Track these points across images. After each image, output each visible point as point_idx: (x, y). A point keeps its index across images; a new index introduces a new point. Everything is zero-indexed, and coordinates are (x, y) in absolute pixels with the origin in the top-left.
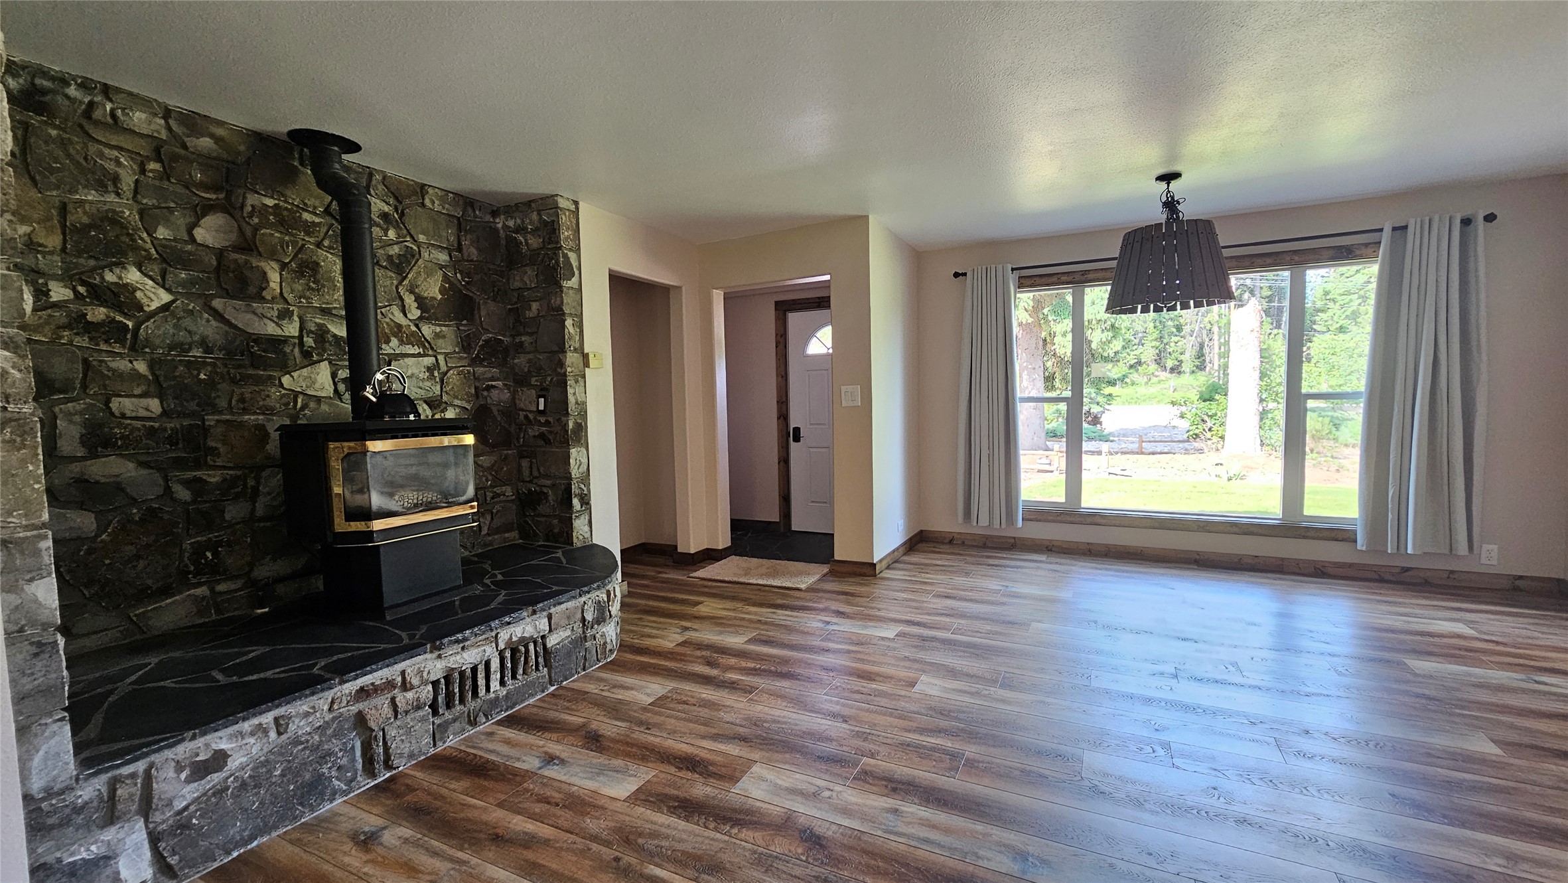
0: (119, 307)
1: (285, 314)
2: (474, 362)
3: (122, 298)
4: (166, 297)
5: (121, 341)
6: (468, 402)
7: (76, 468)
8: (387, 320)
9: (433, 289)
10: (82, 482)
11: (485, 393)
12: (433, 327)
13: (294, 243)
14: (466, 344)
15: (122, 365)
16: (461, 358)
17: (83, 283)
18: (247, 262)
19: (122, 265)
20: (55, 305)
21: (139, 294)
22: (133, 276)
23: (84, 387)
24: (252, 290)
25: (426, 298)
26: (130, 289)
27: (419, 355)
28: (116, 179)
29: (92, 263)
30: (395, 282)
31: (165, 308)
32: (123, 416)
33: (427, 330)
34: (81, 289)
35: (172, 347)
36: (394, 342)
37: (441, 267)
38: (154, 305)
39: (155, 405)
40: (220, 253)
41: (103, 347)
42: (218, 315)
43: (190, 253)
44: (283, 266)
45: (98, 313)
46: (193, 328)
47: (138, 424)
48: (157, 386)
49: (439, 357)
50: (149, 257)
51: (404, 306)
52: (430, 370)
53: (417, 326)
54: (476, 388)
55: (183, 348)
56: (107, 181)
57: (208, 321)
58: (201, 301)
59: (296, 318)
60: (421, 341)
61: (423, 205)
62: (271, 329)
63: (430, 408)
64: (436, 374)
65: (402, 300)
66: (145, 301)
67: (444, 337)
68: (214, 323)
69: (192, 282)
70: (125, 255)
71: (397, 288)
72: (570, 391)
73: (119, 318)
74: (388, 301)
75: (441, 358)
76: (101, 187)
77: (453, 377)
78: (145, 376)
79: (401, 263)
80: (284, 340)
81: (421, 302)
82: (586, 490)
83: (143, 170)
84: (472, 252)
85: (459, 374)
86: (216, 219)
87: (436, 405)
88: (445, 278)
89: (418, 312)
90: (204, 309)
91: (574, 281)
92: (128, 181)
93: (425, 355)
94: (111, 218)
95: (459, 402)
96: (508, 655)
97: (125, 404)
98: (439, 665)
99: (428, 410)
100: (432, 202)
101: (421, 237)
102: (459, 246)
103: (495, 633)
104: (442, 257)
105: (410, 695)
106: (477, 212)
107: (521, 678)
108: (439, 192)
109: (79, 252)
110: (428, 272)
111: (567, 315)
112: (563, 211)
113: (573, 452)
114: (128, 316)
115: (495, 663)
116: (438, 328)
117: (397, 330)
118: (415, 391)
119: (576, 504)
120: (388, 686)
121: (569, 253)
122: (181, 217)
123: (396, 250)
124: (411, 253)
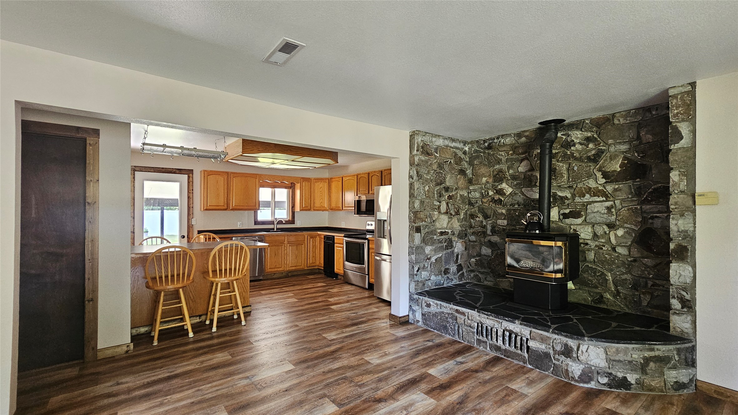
0: (501, 195)
2: (642, 203)
3: (500, 192)
4: (510, 190)
5: (501, 204)
6: (636, 226)
7: (490, 237)
8: (585, 186)
9: (616, 166)
10: (489, 241)
11: (650, 221)
12: (613, 186)
14: (638, 192)
15: (500, 211)
16: (632, 201)
17: (495, 190)
18: (532, 174)
19: (502, 183)
20: (490, 196)
21: (504, 190)
22: (504, 185)
23: (493, 217)
24: (533, 183)
25: (609, 172)
26: (502, 190)
27: (603, 201)
28: (501, 160)
29: (498, 184)
31: (510, 193)
32: (499, 225)
33: (610, 188)
35: (510, 205)
36: (588, 196)
37: (623, 152)
38: (508, 193)
39: (505, 222)
40: (525, 172)
41: (497, 206)
42: (523, 194)
43: (517, 175)
46: (516, 199)
47: (501, 227)
48: (507, 217)
49: (615, 201)
50: (508, 180)
51: (596, 178)
52: (609, 209)
53: (603, 186)
54: (644, 218)
55: (514, 204)
56: (499, 162)
57: (520, 196)
58: (520, 190)
60: (604, 194)
61: (614, 124)
62: (538, 196)
63: (609, 227)
64: (613, 210)
65: (595, 175)
66: (506, 192)
67: (620, 190)
68: (522, 196)
69: (517, 184)
70: (503, 180)
71: (593, 169)
72: (672, 222)
73: (501, 198)
74: (588, 177)
75: (618, 202)
77: (624, 212)
78: (504, 214)
79: (595, 158)
81: (605, 175)
82: (688, 297)
83: (508, 155)
84: (649, 138)
85: (628, 210)
86: (524, 163)
87: (612, 226)
88: (625, 158)
89: (604, 181)
90: (520, 193)
91: (684, 143)
92: (504, 159)
93: (607, 201)
94: (501, 171)
95: (629, 226)
96: (507, 334)
97: (500, 222)
98: (478, 318)
99: (606, 229)
100: (619, 120)
101: (610, 141)
102: (639, 138)
103: (501, 321)
104: (624, 147)
105: (469, 321)
106: (654, 113)
107: (513, 349)
108: (624, 113)
109: (495, 182)
110: (613, 158)
111: (672, 169)
112: (675, 97)
113: (674, 266)
114: (503, 197)
115: (500, 333)
116: (617, 186)
117: (589, 190)
118: (599, 219)
119: (675, 303)
120: (463, 314)
121: (678, 125)
122: (516, 165)
123: (593, 152)
124: (602, 152)
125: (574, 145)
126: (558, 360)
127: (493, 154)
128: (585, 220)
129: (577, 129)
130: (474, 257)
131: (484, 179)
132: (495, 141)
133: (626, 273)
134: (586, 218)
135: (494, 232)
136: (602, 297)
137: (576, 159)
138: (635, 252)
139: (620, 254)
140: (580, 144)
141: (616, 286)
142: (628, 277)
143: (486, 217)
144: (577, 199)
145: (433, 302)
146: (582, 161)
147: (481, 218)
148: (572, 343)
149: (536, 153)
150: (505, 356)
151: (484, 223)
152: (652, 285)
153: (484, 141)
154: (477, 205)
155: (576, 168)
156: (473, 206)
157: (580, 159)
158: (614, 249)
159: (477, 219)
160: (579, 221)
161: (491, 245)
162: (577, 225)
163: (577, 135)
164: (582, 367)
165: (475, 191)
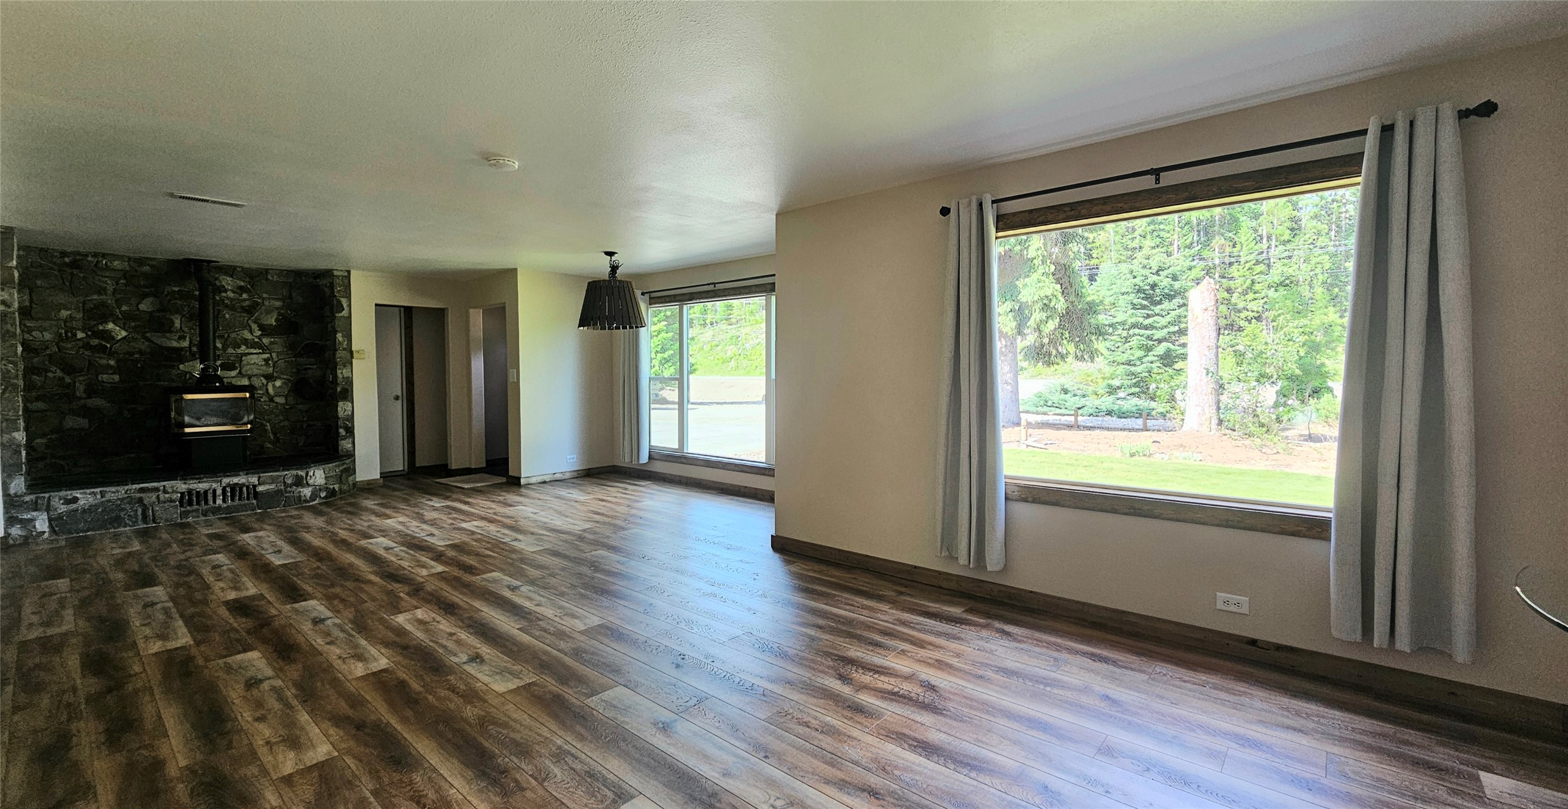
0: (103, 338)
1: (182, 338)
2: (297, 356)
3: (104, 335)
4: (124, 334)
5: (104, 353)
6: (291, 377)
7: (83, 402)
8: (240, 338)
9: (272, 320)
10: (84, 406)
11: (304, 372)
12: (269, 340)
13: (189, 306)
14: (292, 347)
15: (104, 362)
16: (287, 354)
17: (90, 330)
18: (164, 316)
19: (106, 323)
20: (79, 340)
21: (113, 334)
22: (111, 326)
23: (88, 370)
24: (167, 328)
25: (266, 325)
26: (109, 332)
27: (260, 353)
28: (105, 289)
29: (96, 323)
30: (246, 319)
31: (124, 338)
32: (103, 382)
33: (266, 341)
34: (89, 333)
35: (126, 354)
36: (243, 347)
37: (277, 308)
38: (119, 337)
39: (116, 378)
40: (151, 313)
41: (96, 355)
42: (148, 340)
43: (137, 315)
44: (183, 316)
45: (95, 342)
46: (136, 346)
48: (117, 370)
49: (272, 354)
50: (118, 318)
51: (251, 330)
52: (266, 361)
53: (259, 339)
54: (298, 369)
55: (131, 354)
56: (102, 291)
57: (143, 342)
58: (141, 335)
59: (187, 339)
60: (260, 346)
61: (267, 279)
62: (175, 344)
63: (266, 379)
65: (250, 327)
66: (116, 336)
67: (277, 344)
68: (146, 343)
69: (137, 327)
70: (108, 318)
71: (247, 321)
72: (339, 372)
73: (104, 343)
74: (241, 328)
75: (274, 355)
76: (99, 293)
77: (281, 363)
78: (113, 366)
79: (249, 309)
80: (182, 349)
81: (262, 327)
82: (350, 425)
83: (117, 284)
84: (300, 300)
85: (285, 362)
86: (150, 300)
87: (269, 378)
88: (279, 314)
89: (260, 333)
90: (142, 338)
91: (345, 313)
92: (110, 289)
93: (263, 353)
94: (103, 304)
95: (285, 377)
96: (228, 489)
97: (104, 377)
98: (184, 486)
99: (264, 381)
100: (273, 277)
101: (265, 295)
102: (290, 297)
103: (220, 479)
104: (278, 304)
105: (167, 496)
106: (303, 278)
107: (237, 502)
108: (277, 272)
109: (89, 319)
110: (268, 312)
111: (337, 331)
112: (338, 277)
113: (341, 404)
114: (108, 343)
115: (219, 492)
116: (272, 340)
117: (245, 342)
118: (256, 371)
119: (342, 432)
120: (156, 489)
121: (341, 299)
122: (134, 301)
123: (247, 303)
124: (257, 304)
125: (226, 291)
126: (290, 492)
127: (84, 278)
128: (240, 373)
129: (226, 274)
130: (43, 435)
131: (64, 313)
132: (90, 258)
133: (284, 421)
134: (240, 370)
135: (91, 391)
136: (262, 447)
137: (227, 306)
138: (291, 399)
139: (277, 403)
140: (234, 292)
141: (275, 434)
142: (286, 423)
143: (69, 369)
144: (230, 350)
145: (81, 493)
146: (235, 311)
147: (59, 373)
148: (302, 473)
149: (170, 291)
150: (226, 514)
151: (68, 380)
152: (307, 427)
153: (61, 253)
154: (48, 352)
155: (227, 316)
156: (38, 354)
157: (232, 308)
158: (271, 400)
159: (50, 375)
160: (234, 373)
161: (86, 412)
162: (233, 377)
163: (227, 282)
164: (310, 489)
165: (42, 330)
